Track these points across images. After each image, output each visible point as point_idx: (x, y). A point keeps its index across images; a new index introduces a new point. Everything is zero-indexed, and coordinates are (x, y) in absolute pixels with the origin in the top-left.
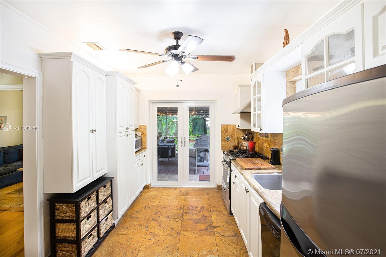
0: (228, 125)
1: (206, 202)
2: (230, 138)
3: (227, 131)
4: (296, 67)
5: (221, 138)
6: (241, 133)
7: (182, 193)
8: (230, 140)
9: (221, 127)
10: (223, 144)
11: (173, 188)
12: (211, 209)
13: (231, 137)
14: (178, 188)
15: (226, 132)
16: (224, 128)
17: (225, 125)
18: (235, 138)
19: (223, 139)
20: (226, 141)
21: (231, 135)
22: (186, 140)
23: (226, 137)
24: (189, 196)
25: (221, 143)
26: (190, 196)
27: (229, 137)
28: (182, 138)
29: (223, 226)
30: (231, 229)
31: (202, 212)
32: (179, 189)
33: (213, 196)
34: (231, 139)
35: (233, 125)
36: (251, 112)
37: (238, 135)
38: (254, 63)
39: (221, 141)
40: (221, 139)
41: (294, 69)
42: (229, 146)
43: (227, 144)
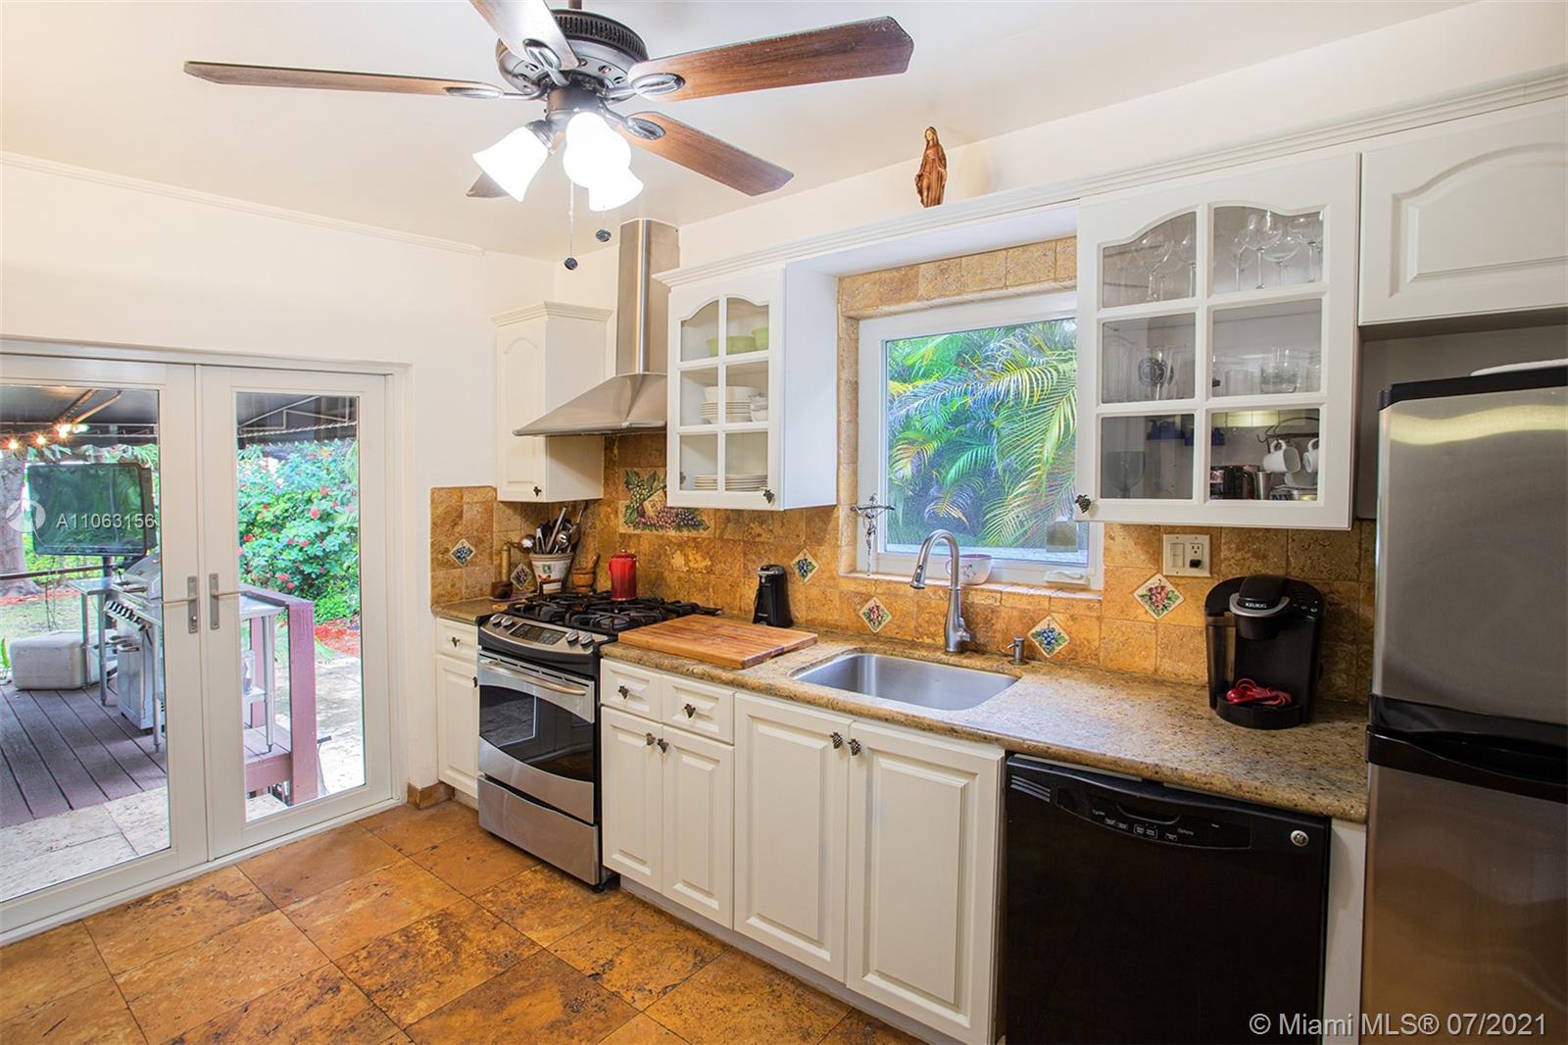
0: (461, 489)
1: (431, 890)
2: (472, 549)
3: (460, 516)
4: (898, 269)
5: (432, 553)
6: (517, 521)
7: (245, 901)
8: (471, 561)
9: (429, 502)
10: (440, 583)
11: (147, 899)
12: (494, 909)
13: (476, 546)
14: (184, 888)
15: (455, 524)
16: (445, 505)
17: (449, 489)
18: (491, 547)
19: (441, 559)
20: (453, 566)
21: (475, 533)
22: (221, 590)
23: (455, 549)
24: (304, 903)
25: (432, 577)
26: (312, 899)
27: (467, 545)
28: (193, 581)
29: (621, 950)
30: (663, 948)
31: (465, 944)
32: (196, 889)
33: (429, 845)
34: (475, 556)
35: (485, 487)
36: (665, 428)
37: (507, 531)
38: (642, 220)
39: (433, 570)
40: (432, 560)
41: (886, 275)
42: (467, 587)
43: (460, 578)
